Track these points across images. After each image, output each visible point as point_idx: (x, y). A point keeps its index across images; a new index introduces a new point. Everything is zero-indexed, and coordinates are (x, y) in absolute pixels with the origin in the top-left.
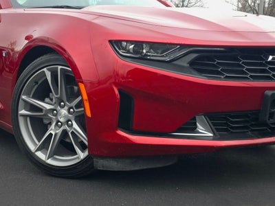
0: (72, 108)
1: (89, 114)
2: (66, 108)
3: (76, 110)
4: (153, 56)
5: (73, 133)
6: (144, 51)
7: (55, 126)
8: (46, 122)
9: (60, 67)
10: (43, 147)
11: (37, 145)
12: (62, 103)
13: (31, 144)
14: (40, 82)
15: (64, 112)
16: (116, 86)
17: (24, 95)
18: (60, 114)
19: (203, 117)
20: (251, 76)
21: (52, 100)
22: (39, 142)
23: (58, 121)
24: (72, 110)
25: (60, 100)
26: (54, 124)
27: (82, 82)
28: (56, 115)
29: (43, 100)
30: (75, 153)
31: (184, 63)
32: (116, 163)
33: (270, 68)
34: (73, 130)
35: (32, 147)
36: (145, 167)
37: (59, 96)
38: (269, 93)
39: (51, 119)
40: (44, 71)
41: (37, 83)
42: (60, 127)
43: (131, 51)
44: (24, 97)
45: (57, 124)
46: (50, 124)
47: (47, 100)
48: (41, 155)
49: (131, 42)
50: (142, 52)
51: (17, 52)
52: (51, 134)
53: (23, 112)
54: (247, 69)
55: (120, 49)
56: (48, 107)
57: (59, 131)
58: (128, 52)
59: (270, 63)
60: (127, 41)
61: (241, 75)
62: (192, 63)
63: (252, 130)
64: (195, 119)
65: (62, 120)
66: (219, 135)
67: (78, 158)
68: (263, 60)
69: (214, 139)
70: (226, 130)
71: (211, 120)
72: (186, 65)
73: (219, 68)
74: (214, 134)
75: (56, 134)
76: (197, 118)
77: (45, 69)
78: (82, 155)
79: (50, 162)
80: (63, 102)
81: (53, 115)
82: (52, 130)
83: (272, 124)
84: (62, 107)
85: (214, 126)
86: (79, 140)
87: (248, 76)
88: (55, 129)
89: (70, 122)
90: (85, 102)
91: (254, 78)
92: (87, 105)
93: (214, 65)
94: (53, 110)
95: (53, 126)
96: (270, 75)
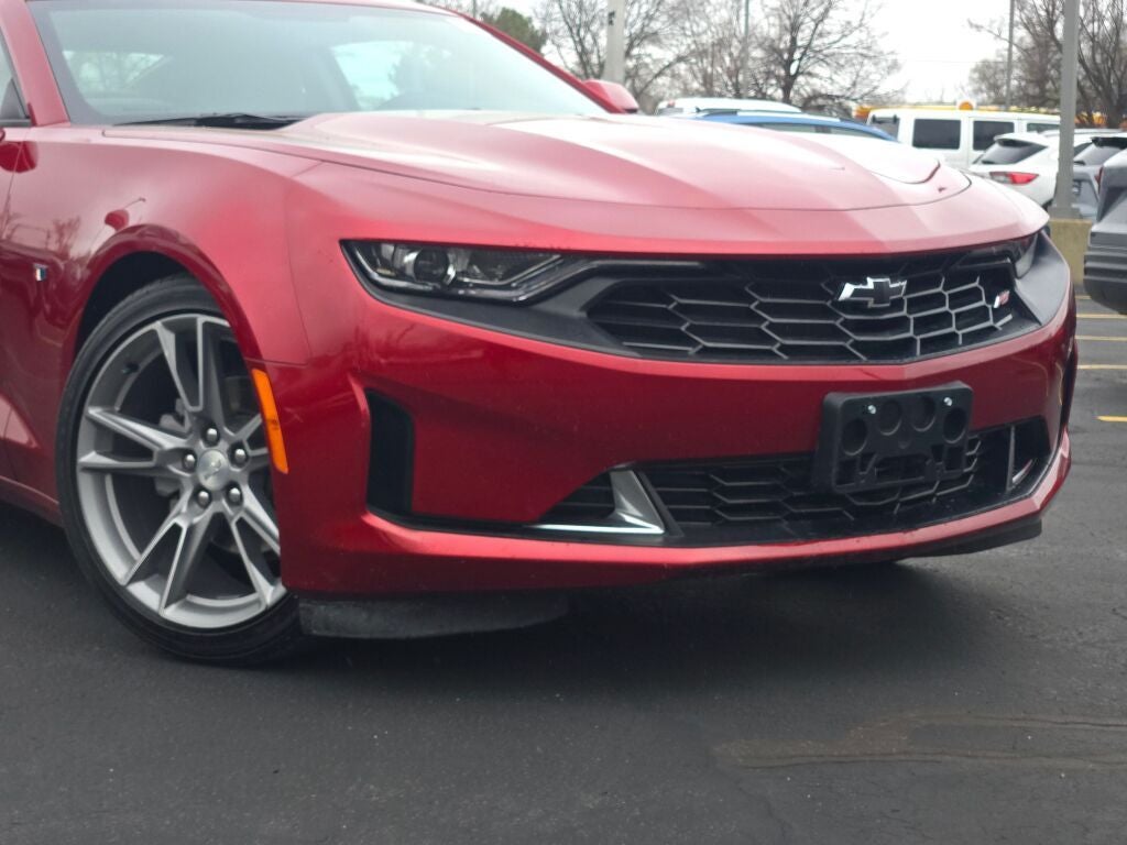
0: (239, 445)
1: (282, 464)
2: (224, 445)
3: (252, 453)
4: (477, 286)
5: (242, 524)
6: (451, 272)
7: (190, 502)
8: (164, 489)
9: (201, 319)
10: (152, 569)
11: (133, 561)
12: (212, 432)
13: (117, 559)
14: (142, 366)
15: (217, 457)
16: (360, 381)
17: (94, 404)
18: (206, 465)
19: (632, 473)
20: (783, 348)
21: (181, 420)
22: (141, 550)
23: (199, 488)
24: (240, 452)
25: (204, 421)
26: (186, 495)
27: (262, 368)
28: (192, 468)
29: (153, 422)
30: (248, 587)
31: (570, 307)
32: (364, 615)
33: (846, 323)
34: (242, 514)
35: (119, 569)
36: (456, 629)
37: (199, 408)
38: (837, 399)
39: (176, 480)
40: (153, 333)
41: (133, 367)
42: (205, 506)
43: (410, 271)
44: (94, 412)
45: (195, 497)
46: (177, 495)
47: (167, 420)
48: (146, 595)
49: (410, 245)
50: (445, 274)
51: (80, 261)
52: (176, 529)
53: (90, 458)
54: (772, 326)
55: (374, 266)
56: (168, 442)
57: (203, 519)
58: (401, 275)
59: (849, 306)
60: (396, 243)
61: (754, 344)
62: (595, 309)
63: (792, 518)
64: (607, 480)
65: (210, 483)
66: (685, 530)
67: (258, 602)
68: (827, 297)
69: (668, 541)
70: (709, 516)
71: (655, 485)
72: (576, 313)
73: (682, 322)
74: (666, 527)
75: (191, 529)
76: (615, 477)
77: (157, 326)
78: (268, 592)
79: (175, 614)
80: (214, 427)
81: (185, 469)
82: (182, 516)
83: (855, 495)
84: (212, 443)
85: (666, 502)
86: (264, 549)
87: (775, 349)
88: (191, 513)
89: (235, 491)
90: (271, 427)
91: (794, 353)
92: (276, 436)
93: (666, 315)
94: (184, 452)
95: (183, 504)
96: (847, 345)
